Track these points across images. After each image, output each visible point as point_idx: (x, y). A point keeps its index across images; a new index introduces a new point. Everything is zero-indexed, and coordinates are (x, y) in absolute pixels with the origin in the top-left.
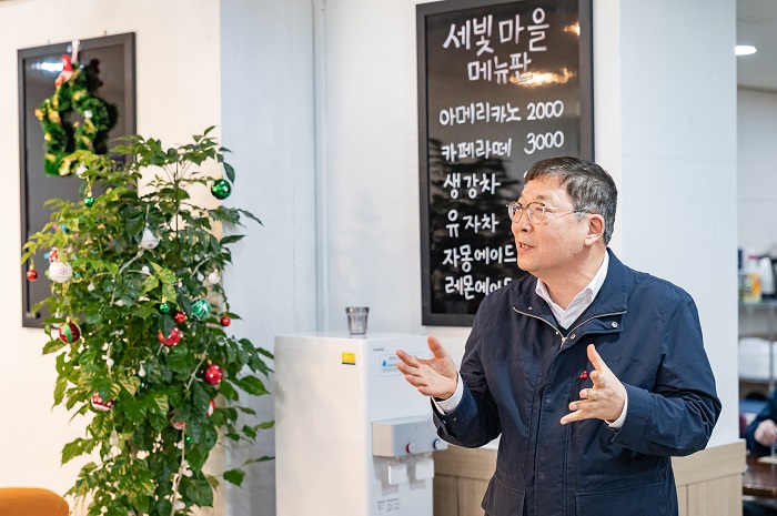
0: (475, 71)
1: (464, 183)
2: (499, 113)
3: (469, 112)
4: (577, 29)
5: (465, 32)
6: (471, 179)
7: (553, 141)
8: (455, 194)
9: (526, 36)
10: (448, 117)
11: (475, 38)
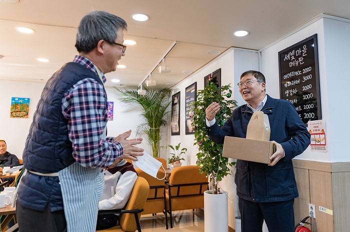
0: (291, 64)
1: (289, 92)
2: (297, 73)
3: (290, 75)
4: (313, 45)
5: (288, 56)
6: (291, 91)
7: (309, 77)
8: (287, 95)
9: (302, 53)
10: (286, 77)
11: (291, 56)
